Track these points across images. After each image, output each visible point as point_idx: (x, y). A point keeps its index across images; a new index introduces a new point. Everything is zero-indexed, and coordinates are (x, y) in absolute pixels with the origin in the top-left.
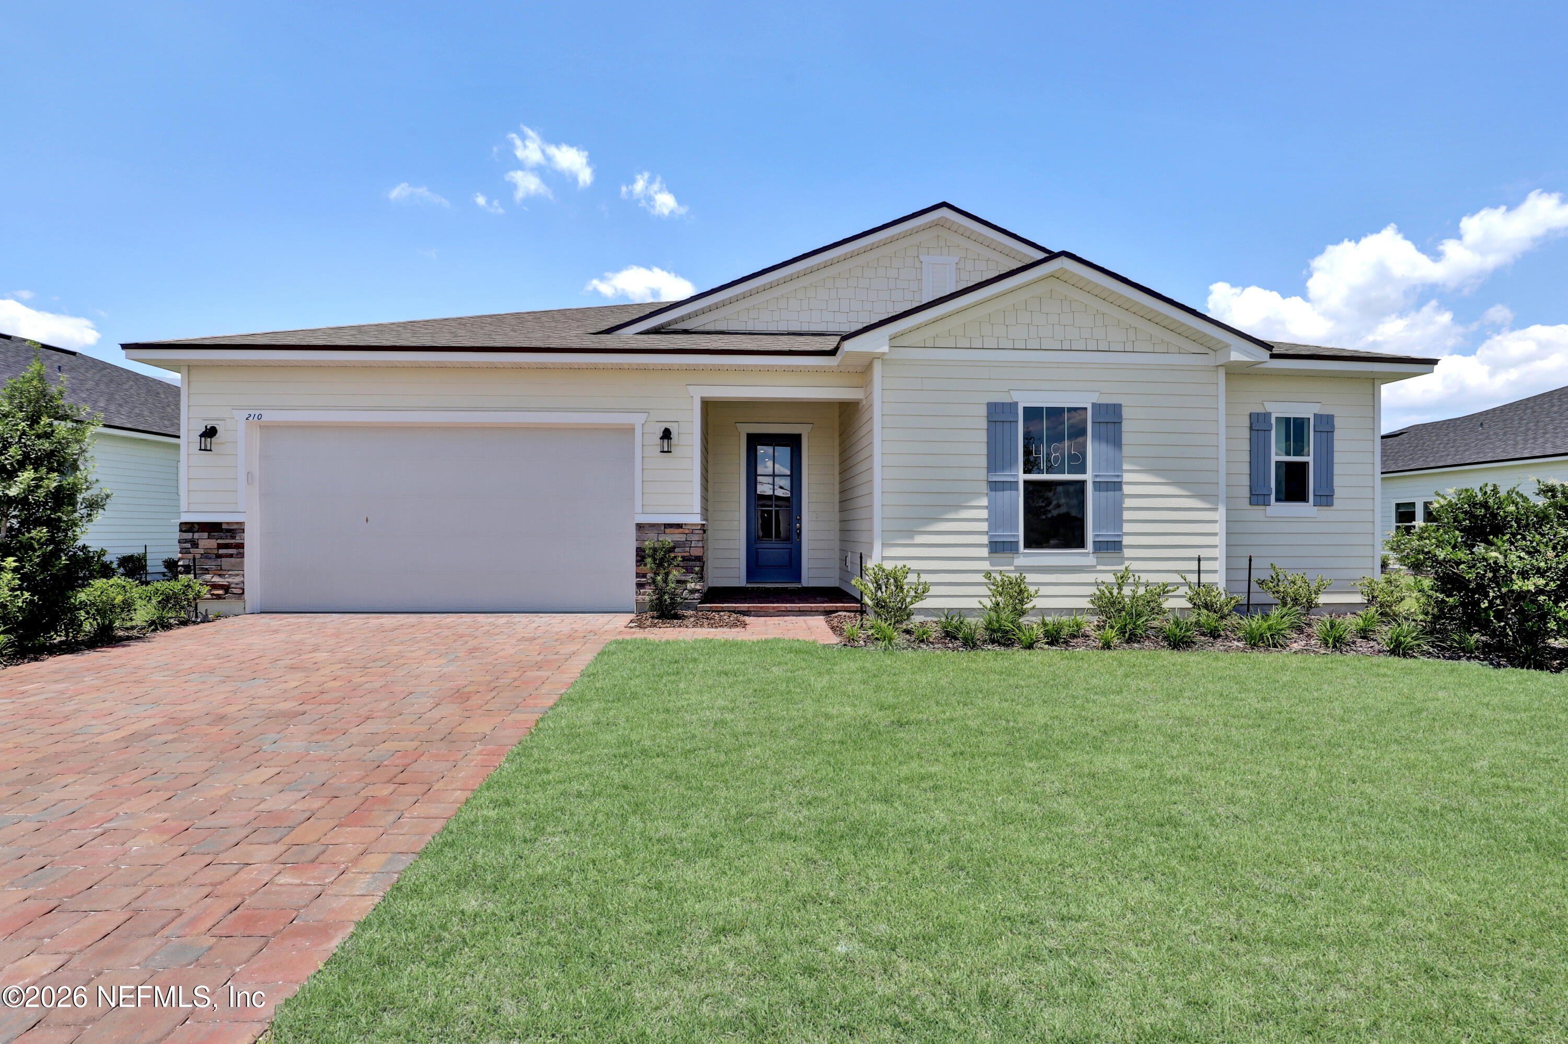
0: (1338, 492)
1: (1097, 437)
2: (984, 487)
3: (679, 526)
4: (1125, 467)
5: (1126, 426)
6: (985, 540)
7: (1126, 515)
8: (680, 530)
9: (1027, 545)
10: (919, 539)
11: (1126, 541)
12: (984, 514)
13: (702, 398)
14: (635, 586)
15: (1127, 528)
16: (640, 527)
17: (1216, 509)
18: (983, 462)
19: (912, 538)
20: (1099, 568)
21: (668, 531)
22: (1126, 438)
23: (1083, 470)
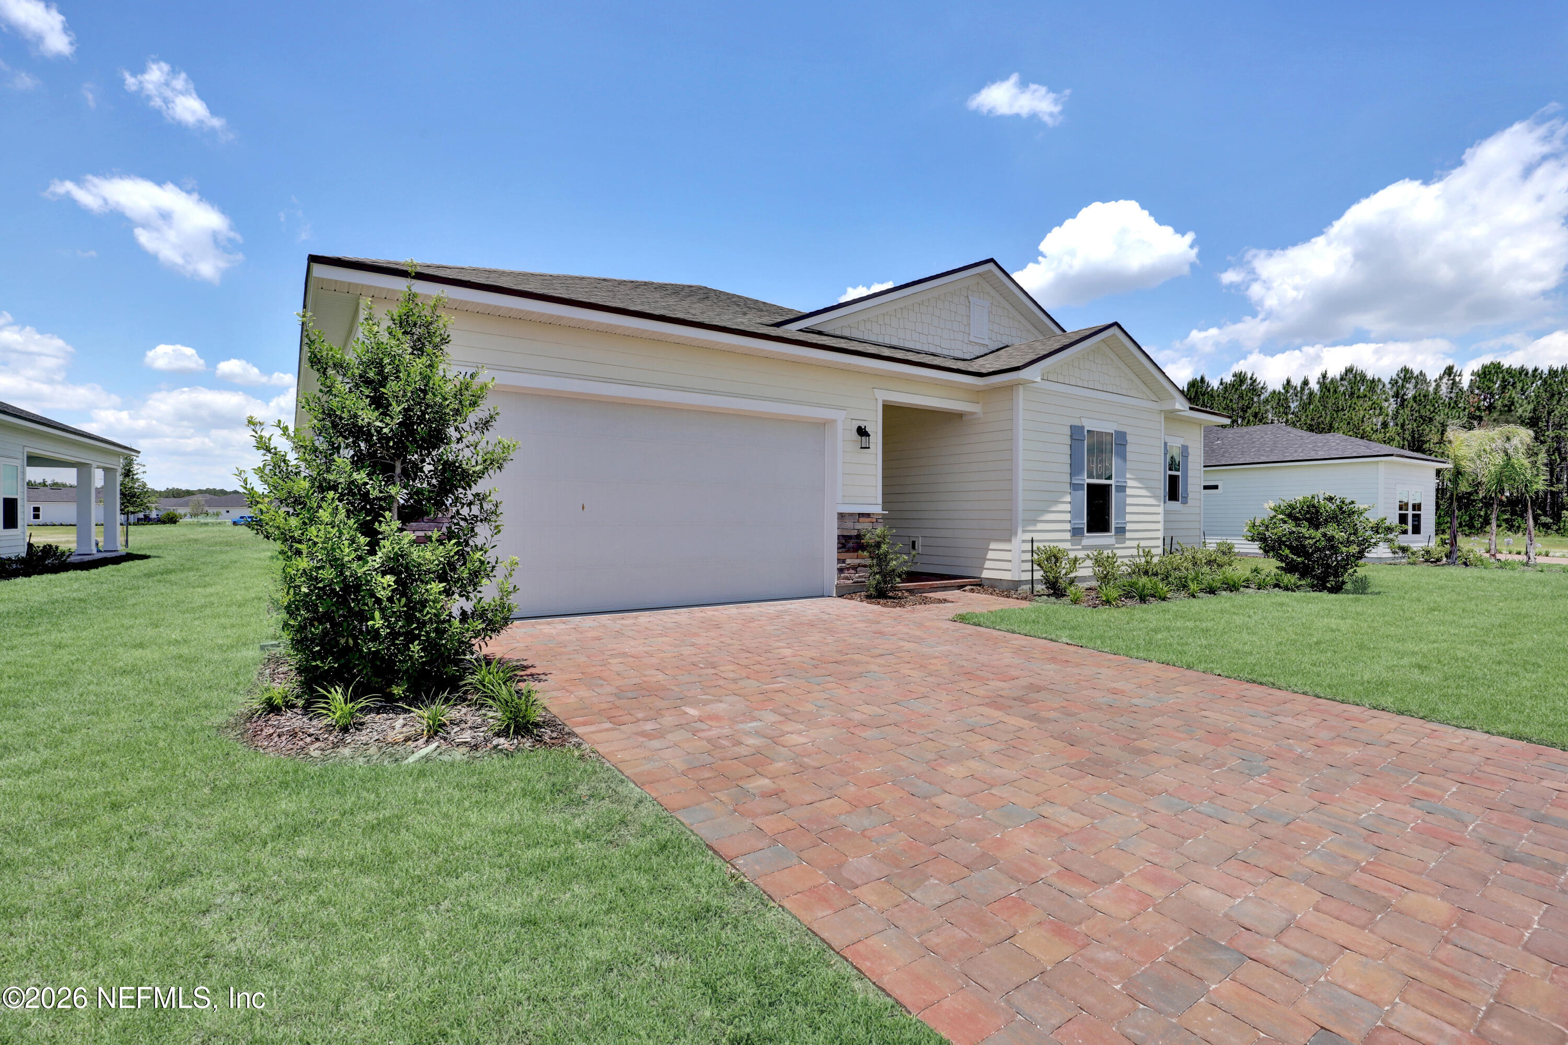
0: (1190, 496)
1: (1117, 454)
2: (1067, 488)
3: (868, 515)
4: (1128, 476)
5: (1129, 448)
6: (1068, 526)
7: (1128, 509)
8: (869, 520)
9: (1089, 531)
10: (1040, 526)
11: (1128, 527)
12: (1068, 507)
13: (884, 401)
14: (836, 572)
15: (1128, 518)
16: (841, 516)
17: (1159, 506)
18: (1067, 469)
19: (1035, 525)
20: (1117, 546)
21: (861, 519)
22: (1129, 456)
23: (1110, 478)
